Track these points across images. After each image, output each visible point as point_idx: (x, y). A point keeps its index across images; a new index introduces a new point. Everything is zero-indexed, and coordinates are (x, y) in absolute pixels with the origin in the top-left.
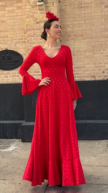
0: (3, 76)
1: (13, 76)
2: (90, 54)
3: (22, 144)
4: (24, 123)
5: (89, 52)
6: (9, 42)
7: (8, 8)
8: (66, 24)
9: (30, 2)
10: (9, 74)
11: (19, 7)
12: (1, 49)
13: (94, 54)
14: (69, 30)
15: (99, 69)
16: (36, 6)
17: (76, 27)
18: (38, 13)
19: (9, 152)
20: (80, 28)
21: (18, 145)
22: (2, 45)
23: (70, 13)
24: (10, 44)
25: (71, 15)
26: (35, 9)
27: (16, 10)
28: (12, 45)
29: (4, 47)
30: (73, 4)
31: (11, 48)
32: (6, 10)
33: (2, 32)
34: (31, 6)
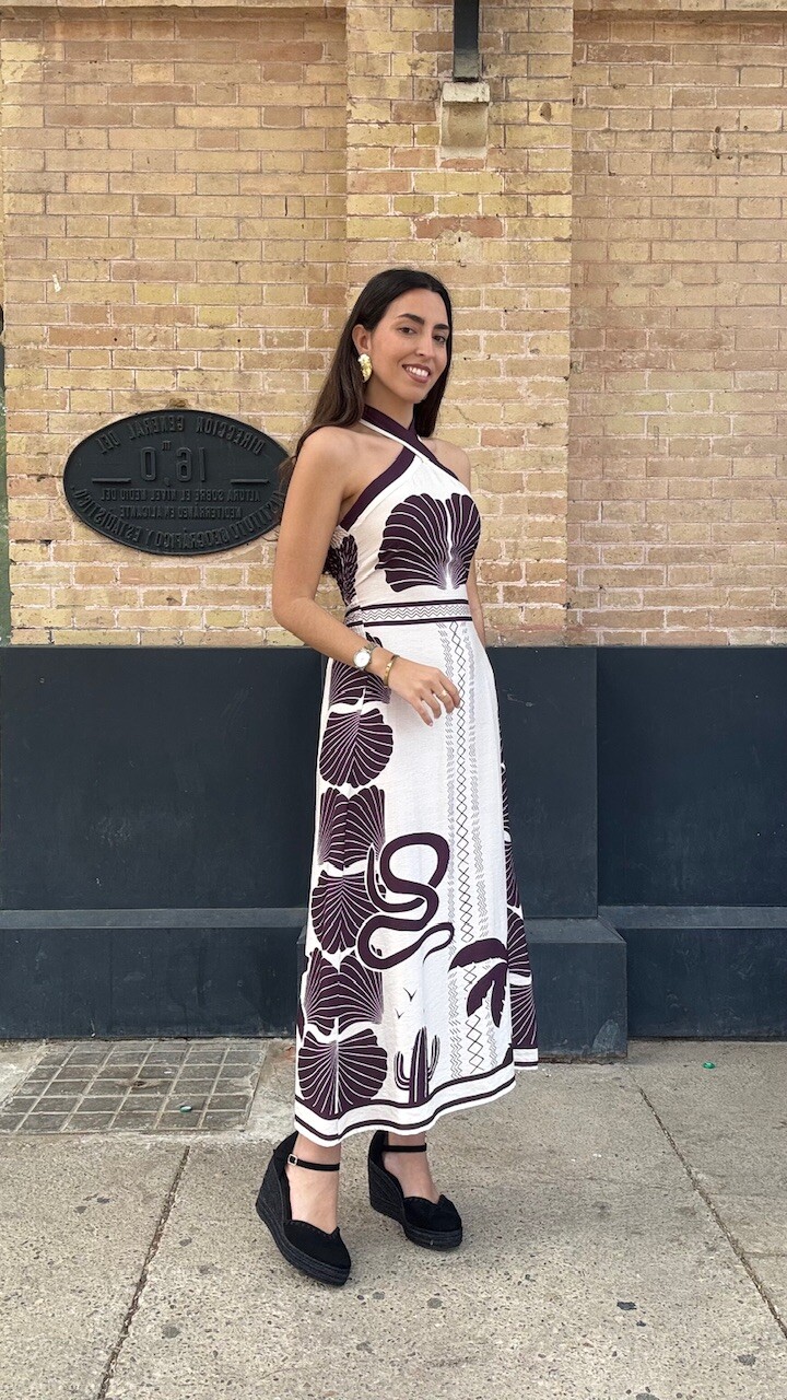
0: (141, 591)
1: (221, 597)
2: (768, 466)
5: (757, 454)
6: (198, 357)
7: (195, 111)
8: (613, 258)
9: (379, 80)
10: (188, 578)
11: (283, 109)
12: (137, 397)
14: (628, 296)
16: (426, 110)
17: (675, 284)
18: (438, 164)
20: (706, 296)
22: (148, 374)
23: (644, 185)
24: (204, 368)
25: (647, 201)
26: (416, 131)
27: (258, 131)
28: (216, 380)
29: (158, 388)
30: (663, 130)
31: (211, 397)
32: (182, 127)
33: (147, 276)
34: (387, 105)
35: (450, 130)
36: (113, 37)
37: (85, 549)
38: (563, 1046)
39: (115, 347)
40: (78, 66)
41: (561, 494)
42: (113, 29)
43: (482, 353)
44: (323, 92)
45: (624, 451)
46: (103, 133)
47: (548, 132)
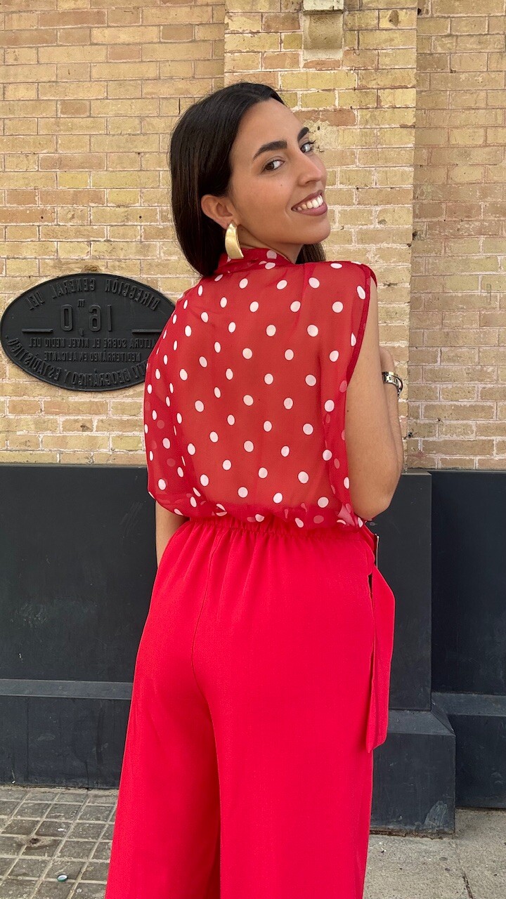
0: (61, 419)
1: (124, 425)
6: (107, 231)
7: (107, 32)
8: (454, 142)
10: (97, 409)
12: (59, 263)
14: (465, 174)
18: (302, 65)
22: (67, 245)
23: (480, 79)
24: (112, 240)
25: (483, 94)
26: (283, 37)
27: (157, 45)
28: (122, 249)
29: (74, 256)
30: (498, 34)
31: (117, 263)
32: (96, 44)
33: (67, 165)
34: (258, 17)
35: (310, 35)
37: (16, 386)
38: (399, 822)
39: (41, 223)
41: (403, 344)
43: (337, 224)
44: (210, 14)
45: (461, 306)
46: (34, 51)
47: (397, 35)
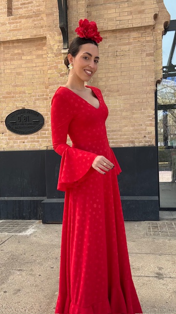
1: (32, 142)
2: (128, 114)
3: (43, 226)
4: (46, 200)
5: (126, 111)
6: (27, 99)
7: (25, 57)
9: (52, 49)
10: (26, 138)
11: (39, 55)
12: (17, 107)
13: (133, 113)
14: (101, 84)
15: (139, 133)
16: (61, 54)
17: (110, 81)
18: (63, 63)
19: (27, 237)
20: (116, 82)
21: (38, 228)
22: (18, 103)
24: (28, 101)
26: (59, 58)
27: (35, 59)
28: (30, 103)
29: (20, 105)
30: (107, 52)
32: (23, 60)
33: (18, 86)
34: (54, 54)
36: (11, 45)
37: (9, 134)
39: (13, 99)
40: (6, 51)
42: (11, 43)
46: (10, 62)
